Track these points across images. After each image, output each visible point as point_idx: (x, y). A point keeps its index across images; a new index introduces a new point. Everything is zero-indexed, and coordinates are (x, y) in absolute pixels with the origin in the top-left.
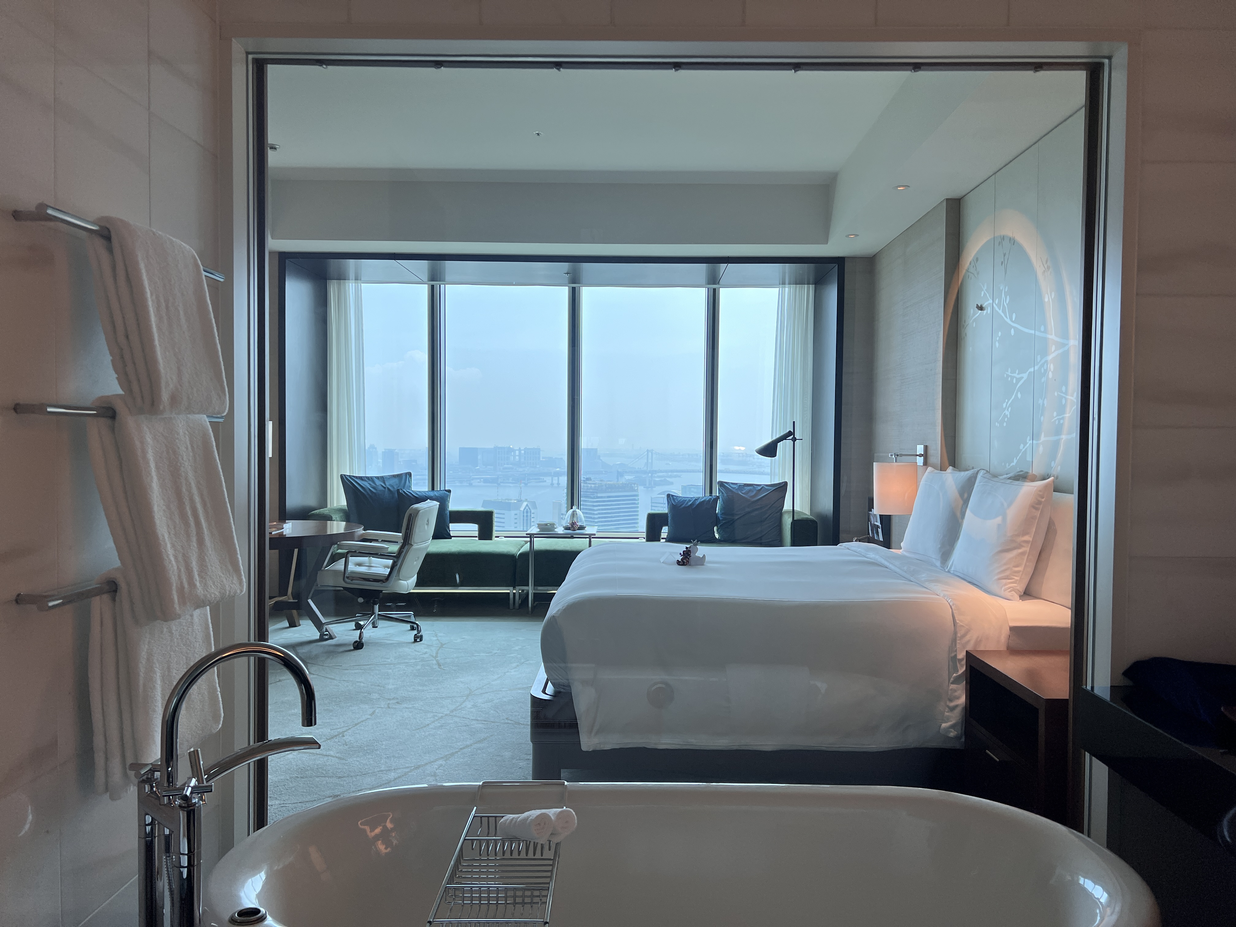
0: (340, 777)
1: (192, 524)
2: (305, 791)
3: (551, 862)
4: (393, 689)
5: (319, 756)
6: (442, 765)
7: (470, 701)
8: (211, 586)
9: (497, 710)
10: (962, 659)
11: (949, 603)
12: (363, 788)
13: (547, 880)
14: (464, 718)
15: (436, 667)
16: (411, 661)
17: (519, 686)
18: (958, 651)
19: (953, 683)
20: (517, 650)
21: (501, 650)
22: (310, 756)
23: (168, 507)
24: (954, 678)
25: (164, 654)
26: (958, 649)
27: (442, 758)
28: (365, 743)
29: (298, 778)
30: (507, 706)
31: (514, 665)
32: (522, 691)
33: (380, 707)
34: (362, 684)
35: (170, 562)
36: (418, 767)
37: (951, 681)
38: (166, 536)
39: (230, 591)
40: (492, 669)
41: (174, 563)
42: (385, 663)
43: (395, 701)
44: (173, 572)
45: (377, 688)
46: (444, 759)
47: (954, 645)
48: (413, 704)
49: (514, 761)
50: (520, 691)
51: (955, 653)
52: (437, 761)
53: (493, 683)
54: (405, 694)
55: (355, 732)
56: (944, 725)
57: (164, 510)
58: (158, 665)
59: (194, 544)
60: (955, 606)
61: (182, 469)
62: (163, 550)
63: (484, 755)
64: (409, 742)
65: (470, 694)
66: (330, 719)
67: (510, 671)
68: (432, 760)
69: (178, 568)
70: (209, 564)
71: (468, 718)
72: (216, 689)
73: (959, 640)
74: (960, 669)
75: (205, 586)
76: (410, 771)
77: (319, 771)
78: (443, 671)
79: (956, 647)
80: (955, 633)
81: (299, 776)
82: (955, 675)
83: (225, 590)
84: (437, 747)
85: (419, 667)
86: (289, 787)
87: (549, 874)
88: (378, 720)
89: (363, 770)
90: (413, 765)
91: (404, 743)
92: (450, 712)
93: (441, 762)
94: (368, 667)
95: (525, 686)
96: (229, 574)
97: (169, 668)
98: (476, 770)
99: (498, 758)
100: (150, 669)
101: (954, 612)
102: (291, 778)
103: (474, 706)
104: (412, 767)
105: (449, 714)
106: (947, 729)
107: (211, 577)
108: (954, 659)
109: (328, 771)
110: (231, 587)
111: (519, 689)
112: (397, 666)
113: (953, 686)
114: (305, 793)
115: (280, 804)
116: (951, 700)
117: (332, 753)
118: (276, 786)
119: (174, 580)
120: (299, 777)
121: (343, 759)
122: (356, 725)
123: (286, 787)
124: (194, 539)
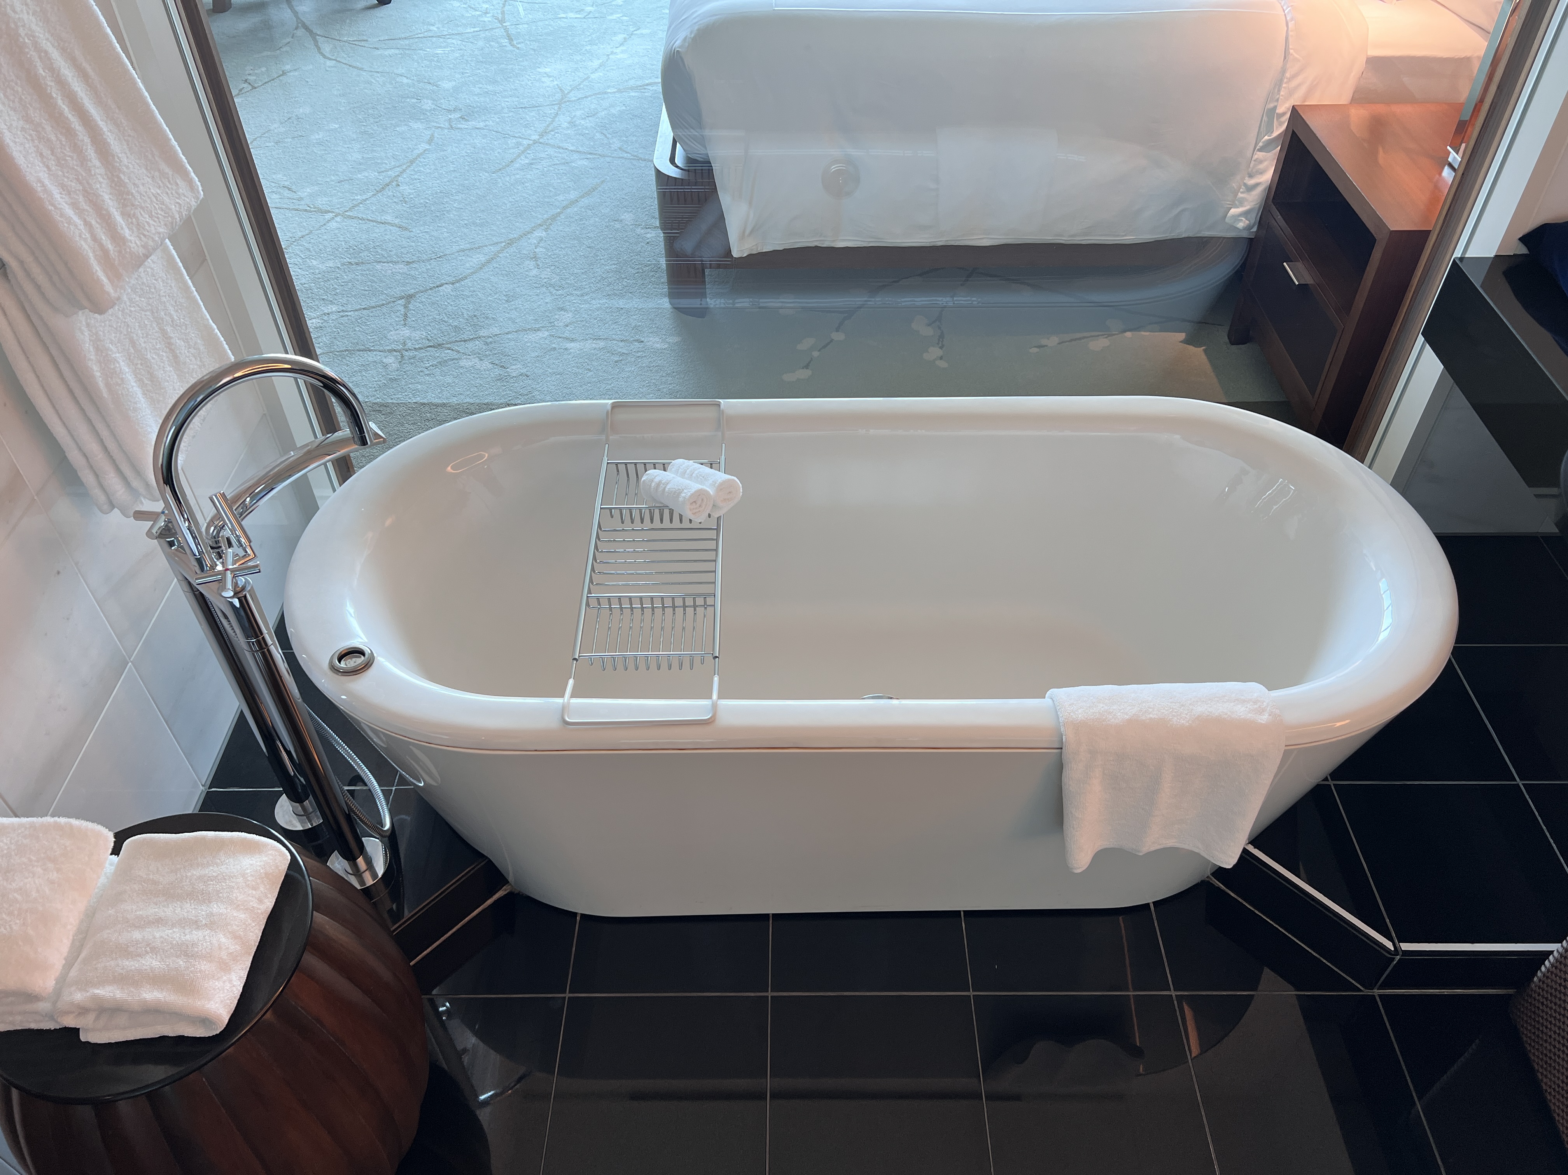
0: (408, 263)
1: (77, 127)
2: (366, 288)
3: (712, 534)
4: (451, 91)
5: (372, 224)
6: (542, 240)
7: (564, 114)
8: (148, 223)
9: (604, 132)
10: (1284, 114)
11: (1285, 15)
12: (443, 281)
13: (711, 555)
14: (559, 147)
15: (505, 42)
16: (467, 31)
17: (632, 83)
18: (1280, 100)
19: (1260, 150)
20: (621, 6)
21: (596, 6)
22: (360, 223)
23: (27, 119)
24: (1263, 142)
25: (116, 329)
26: (1281, 97)
27: (540, 225)
28: (430, 198)
29: (352, 265)
30: (618, 123)
31: (620, 37)
32: (636, 94)
33: (439, 127)
34: (405, 81)
35: (69, 221)
36: (511, 242)
37: (1258, 147)
38: (44, 176)
39: (180, 212)
40: (588, 48)
41: (76, 219)
42: (430, 34)
43: (458, 115)
44: (80, 236)
45: (429, 87)
46: (543, 228)
47: (1276, 90)
48: (485, 121)
49: (639, 231)
50: (633, 94)
51: (1276, 104)
52: (534, 230)
53: (593, 76)
54: (469, 99)
55: (412, 177)
56: (1233, 211)
57: (23, 129)
58: (115, 350)
59: (95, 161)
60: (1293, 22)
61: (22, 31)
62: (50, 208)
63: (597, 219)
64: (491, 196)
65: (562, 99)
66: (373, 151)
67: (615, 51)
68: (527, 229)
69: (85, 221)
70: (131, 187)
71: (566, 149)
72: (211, 327)
73: (1285, 83)
74: (1276, 129)
75: (139, 227)
76: (502, 250)
77: (377, 252)
78: (518, 51)
79: (1279, 94)
80: (1283, 71)
81: (352, 261)
82: (1266, 138)
83: (173, 217)
84: (531, 204)
85: (481, 43)
86: (343, 281)
87: (712, 545)
88: (442, 153)
89: (436, 249)
90: (503, 240)
91: (484, 197)
92: (539, 135)
93: (540, 233)
94: (407, 42)
95: (639, 83)
96: (169, 182)
97: (133, 343)
98: (588, 247)
99: (618, 225)
100: (105, 360)
101: (1290, 33)
102: (343, 264)
103: (572, 124)
104: (501, 242)
105: (539, 139)
106: (1236, 217)
107: (142, 208)
108: (1271, 114)
109: (390, 251)
110: (179, 203)
111: (632, 89)
112: (449, 41)
113: (1259, 155)
114: (367, 292)
115: (339, 312)
116: (1251, 176)
117: (389, 218)
118: (326, 279)
119: (86, 247)
120: (353, 263)
121: (406, 229)
122: (412, 162)
123: (340, 281)
124: (91, 152)
